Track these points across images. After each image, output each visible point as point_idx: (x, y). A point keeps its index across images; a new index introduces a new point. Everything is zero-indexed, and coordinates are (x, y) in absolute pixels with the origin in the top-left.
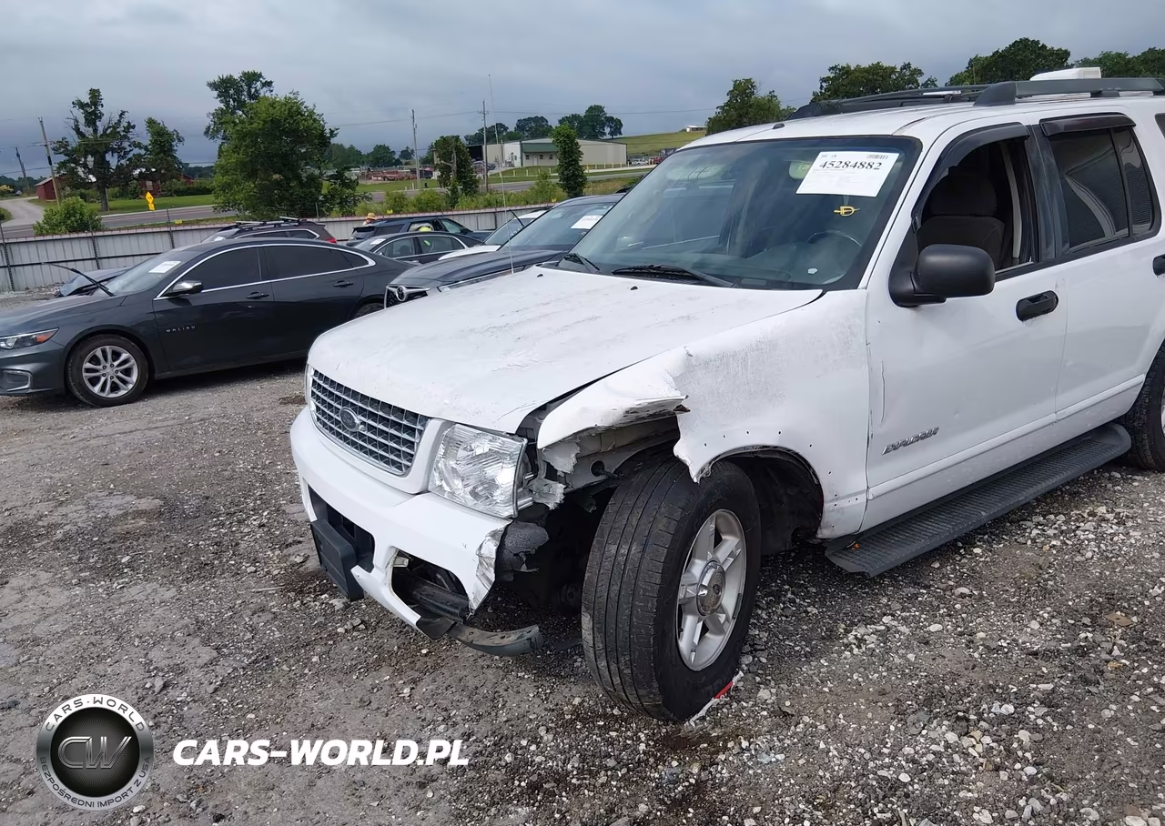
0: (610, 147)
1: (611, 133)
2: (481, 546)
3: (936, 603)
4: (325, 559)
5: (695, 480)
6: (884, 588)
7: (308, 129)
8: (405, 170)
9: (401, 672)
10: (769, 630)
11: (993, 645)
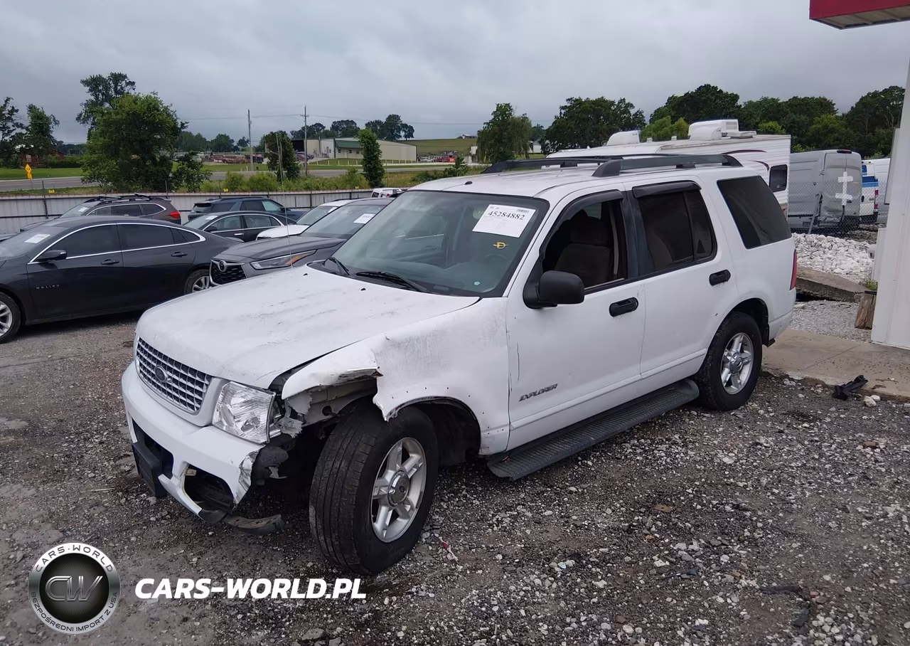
0: (404, 147)
1: (406, 136)
2: (242, 463)
3: (553, 497)
4: (142, 469)
5: (385, 420)
6: (524, 487)
7: (162, 122)
8: (241, 156)
9: (192, 548)
10: (446, 516)
11: (579, 524)
